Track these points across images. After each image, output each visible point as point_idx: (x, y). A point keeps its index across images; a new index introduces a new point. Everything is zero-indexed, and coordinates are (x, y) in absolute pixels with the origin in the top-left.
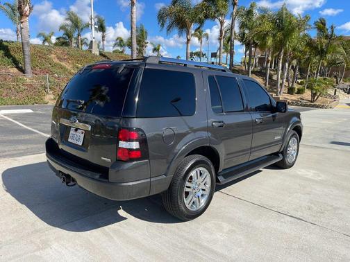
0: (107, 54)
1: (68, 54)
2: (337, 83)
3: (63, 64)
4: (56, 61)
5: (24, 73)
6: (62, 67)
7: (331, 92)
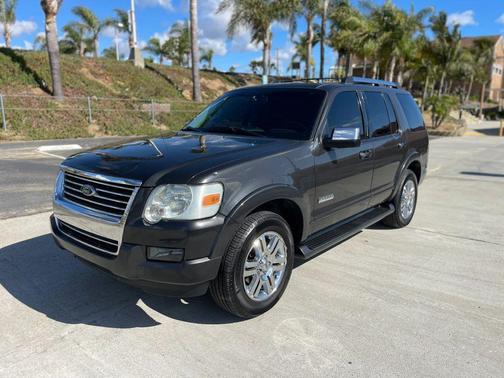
0: (155, 67)
1: (103, 67)
2: (461, 102)
3: (100, 81)
4: (90, 77)
5: (52, 94)
6: (100, 87)
7: (454, 114)
